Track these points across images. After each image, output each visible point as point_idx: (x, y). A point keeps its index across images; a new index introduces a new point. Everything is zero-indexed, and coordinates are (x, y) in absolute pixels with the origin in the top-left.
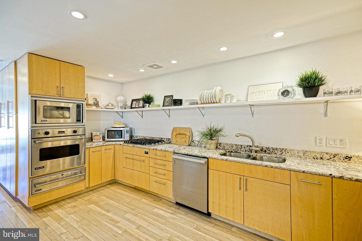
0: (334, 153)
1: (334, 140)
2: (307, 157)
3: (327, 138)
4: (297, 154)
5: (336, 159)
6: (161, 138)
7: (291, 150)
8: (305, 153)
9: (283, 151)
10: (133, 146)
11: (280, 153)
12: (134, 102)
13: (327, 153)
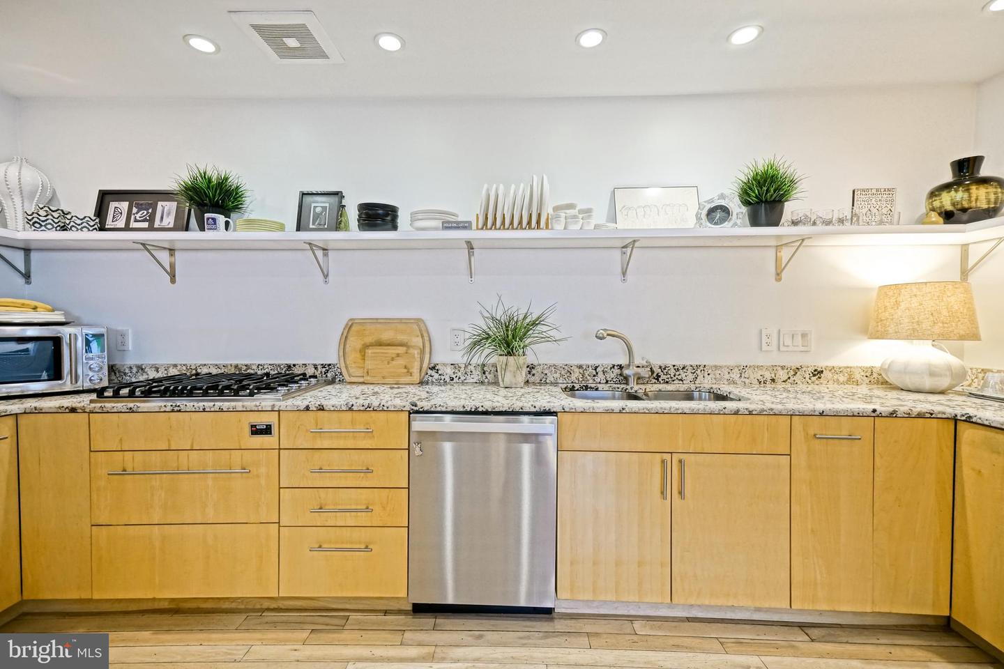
0: (795, 365)
1: (793, 335)
2: (747, 381)
3: (779, 331)
4: (727, 376)
5: (798, 378)
6: (289, 367)
7: (716, 366)
8: (744, 371)
9: (698, 372)
10: (169, 409)
11: (691, 377)
12: (113, 205)
13: (783, 368)
